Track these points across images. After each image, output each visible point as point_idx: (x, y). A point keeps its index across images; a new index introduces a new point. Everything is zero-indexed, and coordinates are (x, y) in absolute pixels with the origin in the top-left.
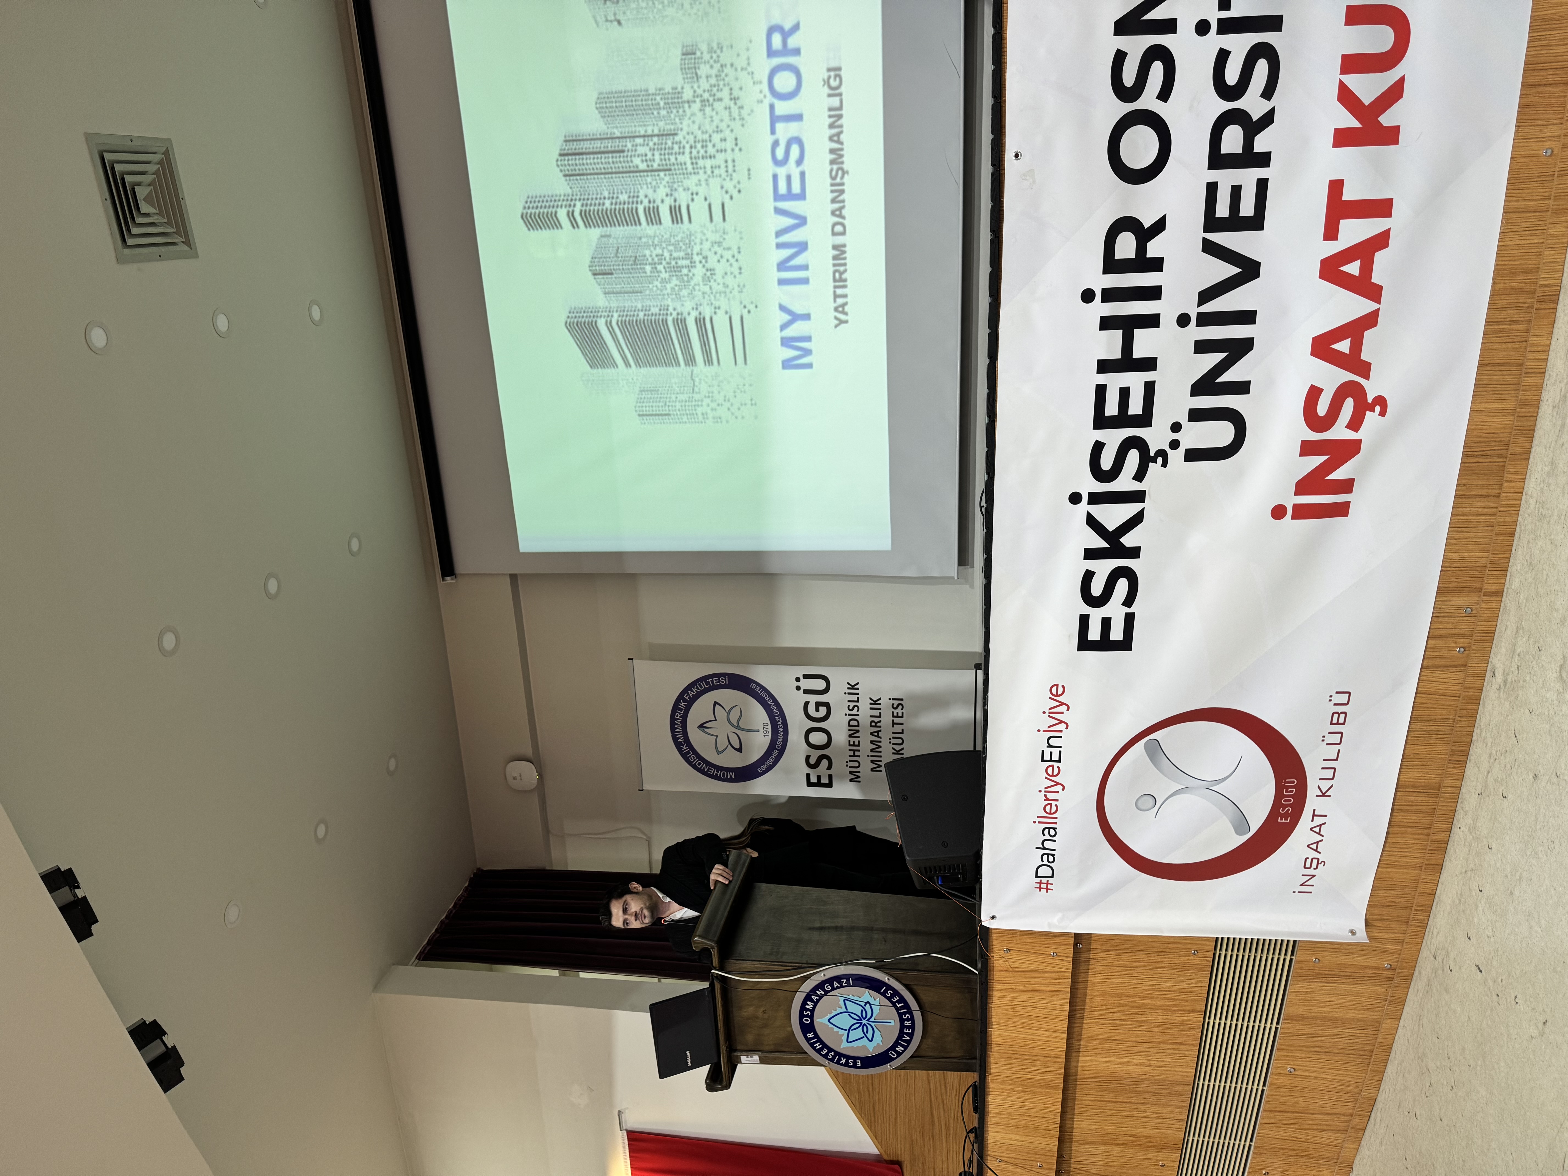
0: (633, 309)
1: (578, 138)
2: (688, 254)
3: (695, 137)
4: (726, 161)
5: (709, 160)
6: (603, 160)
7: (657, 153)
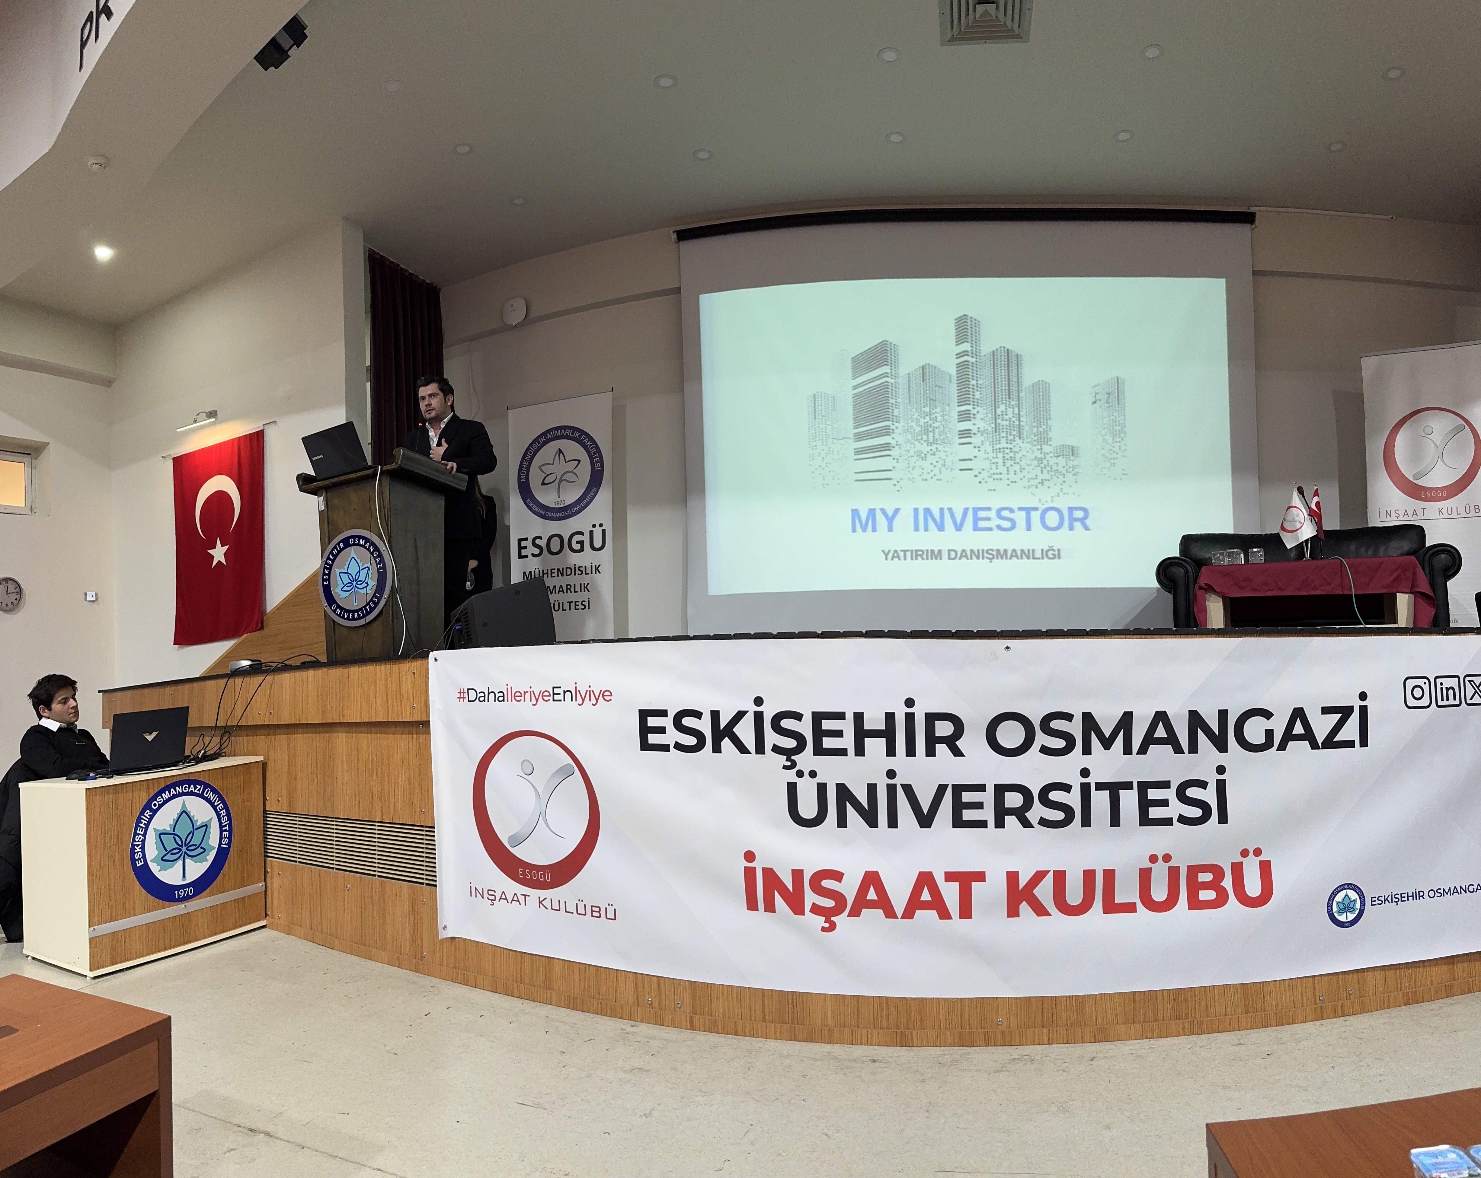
0: (897, 395)
1: (1019, 365)
2: (937, 441)
3: (1018, 452)
4: (1000, 474)
5: (1002, 461)
6: (1003, 382)
7: (1007, 423)
